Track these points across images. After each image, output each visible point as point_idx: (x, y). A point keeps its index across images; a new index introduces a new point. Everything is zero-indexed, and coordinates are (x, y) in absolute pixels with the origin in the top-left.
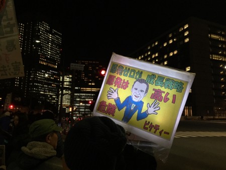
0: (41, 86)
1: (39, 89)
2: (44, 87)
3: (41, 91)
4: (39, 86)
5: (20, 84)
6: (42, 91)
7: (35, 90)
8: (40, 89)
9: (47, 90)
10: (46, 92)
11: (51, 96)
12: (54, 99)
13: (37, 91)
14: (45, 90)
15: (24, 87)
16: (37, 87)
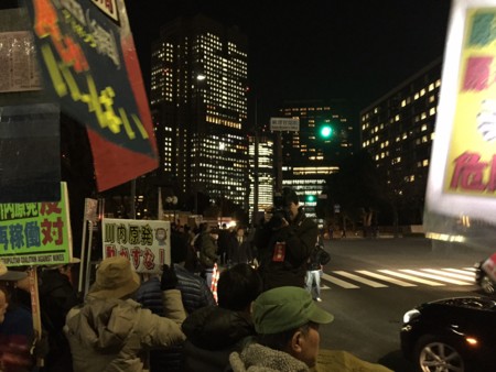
0: (212, 169)
1: (209, 174)
2: (218, 170)
3: (212, 179)
4: (209, 168)
5: (173, 167)
6: (215, 179)
7: (202, 178)
8: (212, 174)
9: (225, 175)
10: (224, 180)
11: (233, 188)
12: (239, 193)
13: (205, 178)
14: (221, 175)
15: (181, 172)
16: (205, 170)
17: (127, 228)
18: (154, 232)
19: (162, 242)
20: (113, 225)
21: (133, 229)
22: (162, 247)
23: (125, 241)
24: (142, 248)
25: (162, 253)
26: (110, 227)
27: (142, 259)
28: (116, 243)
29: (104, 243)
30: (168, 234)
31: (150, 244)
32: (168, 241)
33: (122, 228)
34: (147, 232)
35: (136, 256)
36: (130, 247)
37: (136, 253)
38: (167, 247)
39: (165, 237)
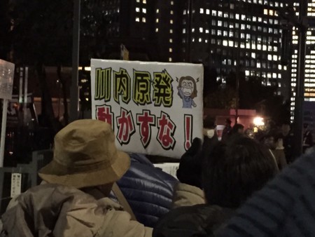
0: (222, 19)
1: (217, 28)
2: (234, 21)
3: (222, 38)
4: (217, 18)
5: (151, 15)
6: (228, 38)
7: (203, 35)
8: (222, 29)
9: (246, 32)
10: (244, 41)
11: (262, 56)
12: (272, 67)
13: (209, 36)
14: (239, 31)
15: (164, 25)
16: (208, 21)
17: (131, 75)
18: (175, 84)
19: (188, 101)
20: (109, 71)
21: (141, 77)
22: (188, 111)
23: (126, 100)
24: (156, 111)
25: (189, 121)
26: (104, 75)
27: (154, 131)
28: (112, 102)
29: (94, 103)
30: (200, 87)
31: (169, 104)
32: (199, 100)
33: (122, 75)
34: (163, 83)
35: (145, 125)
36: (135, 109)
37: (146, 119)
38: (197, 112)
39: (195, 93)
